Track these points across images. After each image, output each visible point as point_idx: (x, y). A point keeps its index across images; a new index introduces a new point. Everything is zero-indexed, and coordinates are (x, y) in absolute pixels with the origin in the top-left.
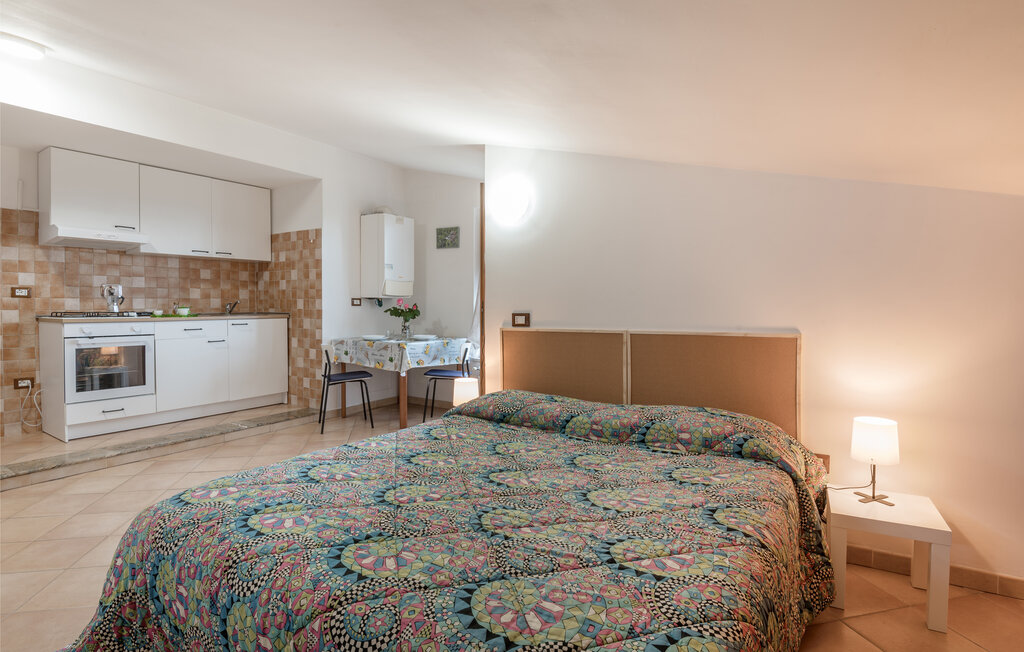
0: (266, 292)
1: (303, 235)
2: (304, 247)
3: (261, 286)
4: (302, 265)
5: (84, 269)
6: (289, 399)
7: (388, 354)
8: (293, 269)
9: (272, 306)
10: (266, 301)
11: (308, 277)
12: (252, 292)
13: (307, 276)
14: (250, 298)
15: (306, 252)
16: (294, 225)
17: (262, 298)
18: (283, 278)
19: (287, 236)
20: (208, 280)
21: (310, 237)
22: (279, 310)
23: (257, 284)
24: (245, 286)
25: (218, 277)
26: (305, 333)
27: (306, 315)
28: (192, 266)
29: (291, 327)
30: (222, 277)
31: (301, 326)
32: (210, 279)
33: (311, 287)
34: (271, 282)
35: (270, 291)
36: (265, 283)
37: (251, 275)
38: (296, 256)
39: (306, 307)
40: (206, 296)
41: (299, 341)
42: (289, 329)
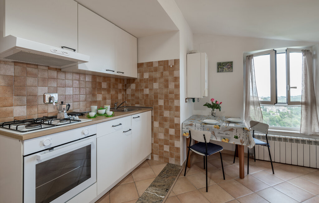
0: (133, 95)
1: (164, 64)
2: (164, 70)
3: (129, 91)
4: (162, 80)
6: (152, 157)
7: (234, 134)
8: (155, 82)
9: (138, 103)
10: (133, 100)
11: (168, 87)
12: (123, 95)
13: (167, 86)
14: (122, 98)
15: (166, 73)
16: (156, 57)
17: (130, 98)
18: (146, 87)
19: (150, 64)
20: (105, 89)
21: (169, 64)
22: (144, 106)
23: (125, 90)
24: (120, 92)
25: (110, 87)
26: (165, 119)
27: (166, 108)
28: (98, 80)
29: (153, 115)
30: (111, 86)
31: (161, 115)
32: (106, 88)
33: (171, 93)
34: (137, 90)
35: (136, 94)
36: (132, 90)
37: (123, 86)
38: (158, 75)
39: (166, 104)
40: (105, 99)
41: (160, 123)
42: (152, 116)
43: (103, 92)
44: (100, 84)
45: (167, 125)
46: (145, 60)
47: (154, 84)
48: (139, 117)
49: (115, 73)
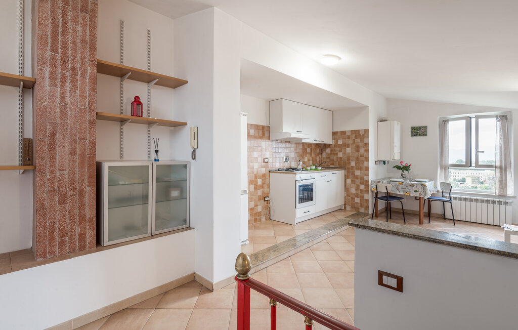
0: (328, 158)
1: (356, 133)
2: (356, 137)
3: (324, 155)
4: (354, 146)
6: (345, 208)
7: (414, 188)
8: (348, 147)
9: (333, 164)
10: (328, 162)
11: (359, 151)
12: (320, 158)
13: (358, 151)
15: (358, 140)
16: (349, 127)
17: (325, 160)
18: (340, 152)
19: (344, 133)
20: (309, 153)
21: (360, 133)
22: (338, 166)
23: (322, 154)
24: (318, 155)
25: (311, 151)
26: (357, 177)
27: (357, 169)
28: (305, 147)
29: (346, 174)
30: (313, 151)
31: (353, 174)
33: (361, 156)
34: (332, 153)
35: (331, 157)
36: (328, 153)
37: (320, 150)
38: (350, 142)
39: (357, 165)
40: (309, 160)
41: (352, 180)
42: (345, 175)
43: (308, 156)
44: (306, 149)
45: (358, 182)
46: (339, 129)
47: (347, 149)
48: (336, 173)
49: (319, 142)
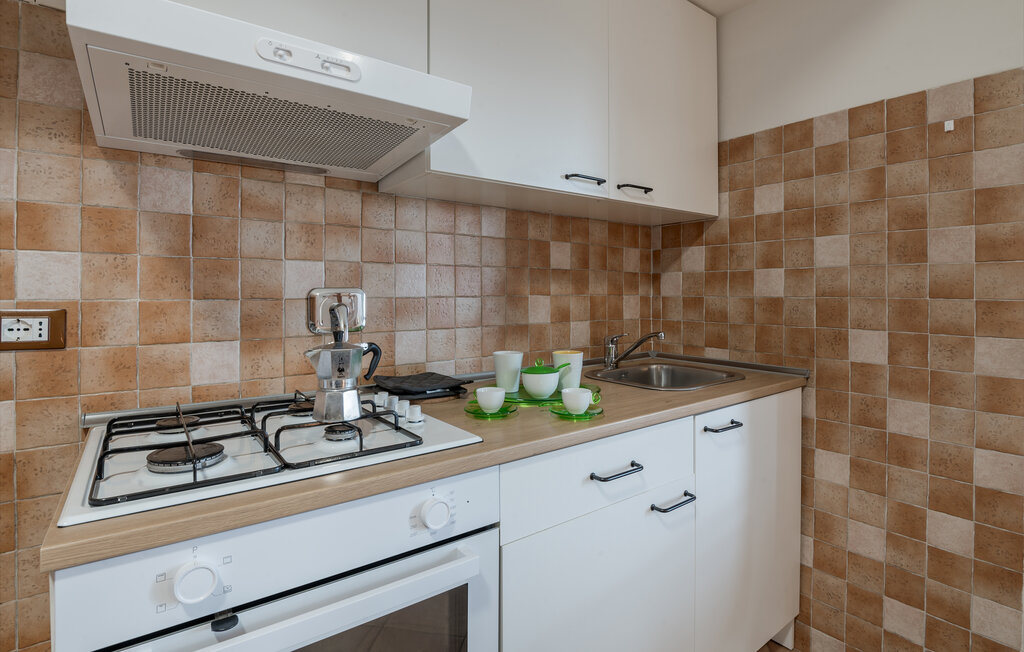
0: (693, 302)
1: (895, 119)
2: (895, 152)
3: (673, 284)
4: (879, 216)
5: (254, 235)
8: (828, 230)
9: (721, 342)
11: (922, 255)
12: (645, 300)
13: (913, 252)
14: (641, 316)
15: (912, 172)
16: (836, 91)
17: (676, 315)
18: (769, 262)
20: (565, 272)
21: (932, 117)
22: (751, 356)
23: (656, 278)
24: (634, 287)
25: (584, 262)
26: (901, 451)
27: (902, 385)
28: (532, 233)
29: (812, 413)
30: (593, 261)
31: (870, 418)
32: (569, 268)
33: (940, 292)
34: (714, 275)
35: (712, 299)
36: (689, 277)
37: (645, 258)
38: (845, 189)
39: (908, 359)
40: (562, 317)
41: (855, 465)
42: (805, 421)
43: (554, 288)
44: (543, 248)
45: (912, 485)
47: (819, 241)
48: (735, 424)
49: (609, 192)
